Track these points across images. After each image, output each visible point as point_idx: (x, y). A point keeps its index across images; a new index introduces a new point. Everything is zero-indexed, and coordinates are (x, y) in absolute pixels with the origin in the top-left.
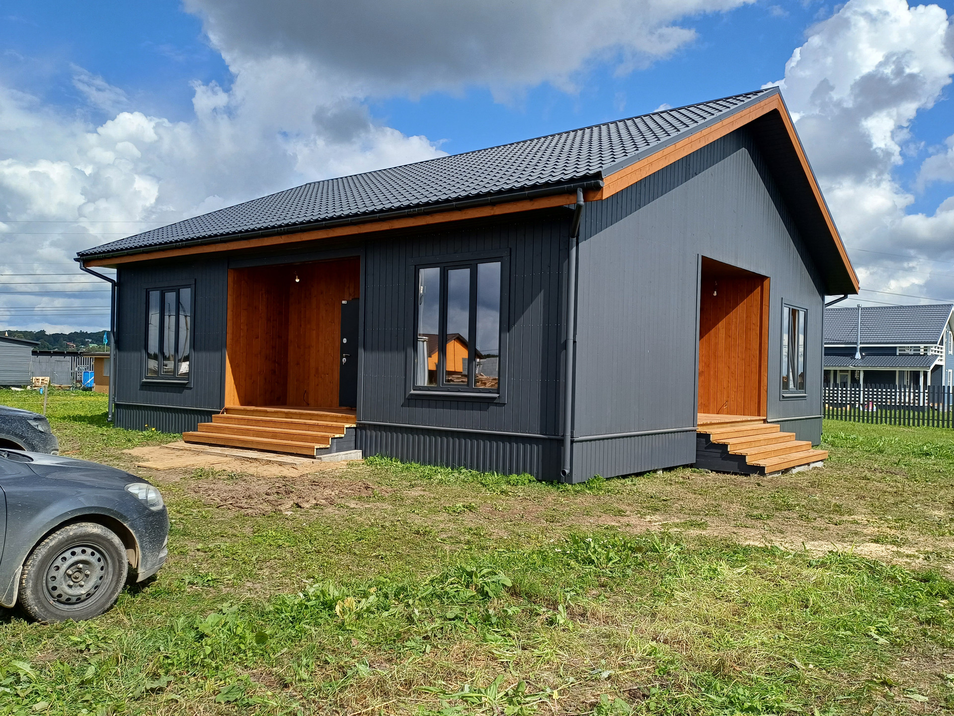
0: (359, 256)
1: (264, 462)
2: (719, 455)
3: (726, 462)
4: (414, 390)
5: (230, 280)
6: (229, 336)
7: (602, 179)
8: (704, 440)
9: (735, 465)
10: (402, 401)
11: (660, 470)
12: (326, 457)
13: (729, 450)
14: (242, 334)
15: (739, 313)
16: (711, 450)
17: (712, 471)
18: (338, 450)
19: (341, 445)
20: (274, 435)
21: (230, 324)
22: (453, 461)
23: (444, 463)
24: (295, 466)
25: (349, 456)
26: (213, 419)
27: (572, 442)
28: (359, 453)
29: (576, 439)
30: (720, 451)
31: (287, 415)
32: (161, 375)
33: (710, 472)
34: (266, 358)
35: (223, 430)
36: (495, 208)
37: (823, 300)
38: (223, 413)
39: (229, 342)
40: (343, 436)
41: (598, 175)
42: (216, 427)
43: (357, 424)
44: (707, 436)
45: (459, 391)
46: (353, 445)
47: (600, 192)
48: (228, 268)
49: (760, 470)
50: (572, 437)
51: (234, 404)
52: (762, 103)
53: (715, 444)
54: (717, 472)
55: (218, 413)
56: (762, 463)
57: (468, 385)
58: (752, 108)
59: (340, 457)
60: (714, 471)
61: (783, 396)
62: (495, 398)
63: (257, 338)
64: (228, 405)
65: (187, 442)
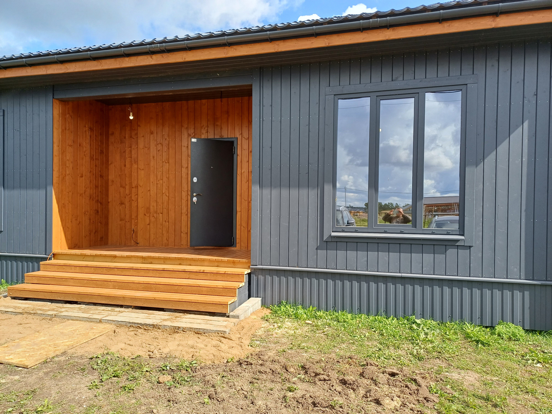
0: (251, 86)
4: (334, 231)
5: (56, 112)
6: (55, 174)
10: (318, 244)
18: (240, 301)
19: (241, 295)
20: (147, 287)
21: (56, 160)
26: (42, 267)
28: (257, 301)
31: (144, 260)
34: (91, 198)
38: (52, 259)
39: (55, 178)
40: (243, 284)
43: (252, 269)
45: (402, 233)
46: (247, 292)
48: (53, 98)
51: (64, 248)
55: (45, 259)
64: (55, 249)
65: (14, 298)
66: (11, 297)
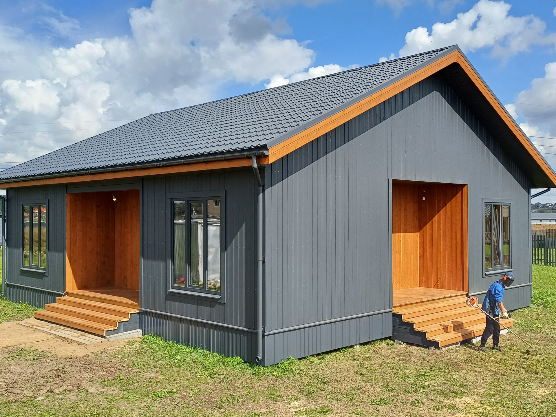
0: (139, 189)
1: (70, 341)
2: (408, 331)
3: (413, 336)
4: (172, 289)
5: (68, 201)
6: (68, 241)
7: (267, 150)
8: (398, 318)
9: (418, 339)
10: (165, 296)
11: (357, 345)
12: (112, 337)
13: (414, 328)
14: (78, 239)
15: (447, 211)
16: (403, 327)
17: (404, 343)
18: (125, 331)
19: (127, 327)
21: (68, 232)
22: (196, 344)
23: (190, 343)
24: (86, 346)
25: (131, 335)
26: (57, 301)
27: (264, 336)
28: (140, 331)
29: (266, 334)
30: (409, 328)
31: (101, 300)
32: (31, 265)
33: (402, 343)
34: (98, 254)
35: (59, 310)
36: (208, 165)
37: (529, 192)
38: (64, 296)
39: (68, 245)
40: (128, 320)
41: (265, 147)
42: (55, 308)
43: (140, 310)
44: (399, 316)
45: (198, 292)
46: (137, 326)
47: (267, 158)
48: (66, 193)
49: (435, 344)
50: (264, 332)
51: (73, 289)
52: (439, 61)
53: (405, 322)
54: (408, 343)
55: (61, 295)
56: (437, 339)
57: (203, 288)
58: (427, 68)
59: (123, 336)
60: (406, 343)
61: (486, 274)
62: (217, 299)
63: (90, 240)
64: (67, 290)
65: (36, 318)
66: (35, 318)
